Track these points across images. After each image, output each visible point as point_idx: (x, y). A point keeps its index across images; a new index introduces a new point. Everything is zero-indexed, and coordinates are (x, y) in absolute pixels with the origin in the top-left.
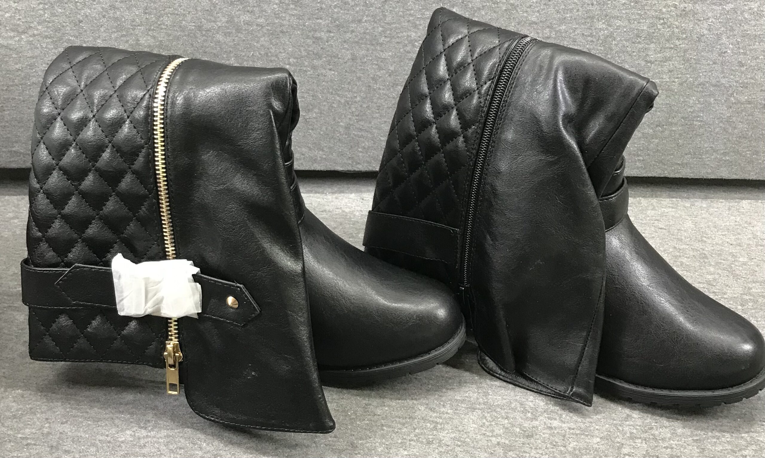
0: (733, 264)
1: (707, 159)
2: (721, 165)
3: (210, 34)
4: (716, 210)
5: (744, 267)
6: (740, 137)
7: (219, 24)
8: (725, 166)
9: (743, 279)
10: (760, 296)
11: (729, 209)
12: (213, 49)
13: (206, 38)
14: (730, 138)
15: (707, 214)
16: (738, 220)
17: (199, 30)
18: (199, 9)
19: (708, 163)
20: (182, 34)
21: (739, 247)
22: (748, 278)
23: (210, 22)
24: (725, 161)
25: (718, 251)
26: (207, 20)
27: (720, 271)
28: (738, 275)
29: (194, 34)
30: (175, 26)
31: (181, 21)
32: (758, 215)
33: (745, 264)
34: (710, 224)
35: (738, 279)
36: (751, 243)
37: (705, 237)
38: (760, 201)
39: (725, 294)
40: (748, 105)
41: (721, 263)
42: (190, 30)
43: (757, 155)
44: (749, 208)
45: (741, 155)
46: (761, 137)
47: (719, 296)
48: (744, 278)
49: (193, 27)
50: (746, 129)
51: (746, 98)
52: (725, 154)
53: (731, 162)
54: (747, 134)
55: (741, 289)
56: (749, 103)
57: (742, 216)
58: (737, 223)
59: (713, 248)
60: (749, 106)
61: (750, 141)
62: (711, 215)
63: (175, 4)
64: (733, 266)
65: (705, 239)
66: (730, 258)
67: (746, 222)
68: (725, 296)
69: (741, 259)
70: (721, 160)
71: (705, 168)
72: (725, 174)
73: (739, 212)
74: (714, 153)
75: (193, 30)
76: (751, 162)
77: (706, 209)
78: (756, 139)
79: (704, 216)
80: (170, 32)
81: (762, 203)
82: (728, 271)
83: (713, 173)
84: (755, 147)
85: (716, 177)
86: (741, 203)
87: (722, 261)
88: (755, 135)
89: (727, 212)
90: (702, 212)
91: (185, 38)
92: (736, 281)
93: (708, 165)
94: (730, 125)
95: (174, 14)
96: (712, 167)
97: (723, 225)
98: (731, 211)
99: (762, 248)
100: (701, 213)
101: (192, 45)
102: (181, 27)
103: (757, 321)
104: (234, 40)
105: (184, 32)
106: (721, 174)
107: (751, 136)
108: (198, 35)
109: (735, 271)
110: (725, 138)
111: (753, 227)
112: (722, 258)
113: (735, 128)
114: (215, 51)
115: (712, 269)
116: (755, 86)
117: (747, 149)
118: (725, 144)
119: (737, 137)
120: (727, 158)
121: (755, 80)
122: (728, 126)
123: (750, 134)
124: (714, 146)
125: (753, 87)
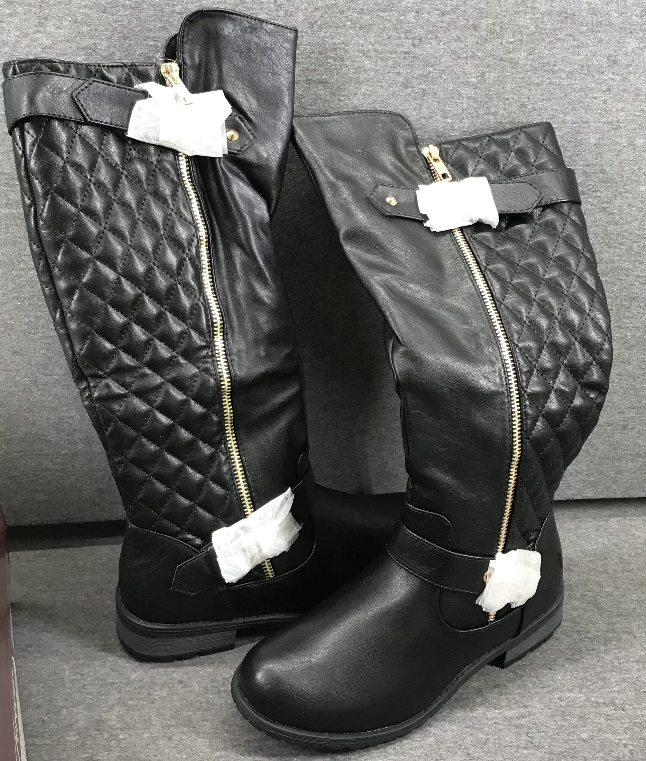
0: (598, 595)
1: (571, 481)
2: (586, 486)
3: (47, 388)
4: (584, 531)
5: (610, 598)
6: (603, 458)
7: (56, 377)
8: (591, 487)
9: (608, 613)
10: (624, 632)
11: (597, 530)
12: (51, 403)
13: (43, 392)
14: (593, 460)
15: (575, 537)
16: (605, 542)
17: (35, 385)
18: (33, 363)
19: (573, 485)
20: (16, 389)
21: (604, 575)
22: (613, 612)
23: (46, 376)
24: (590, 482)
25: (585, 580)
26: (43, 374)
27: (585, 605)
28: (603, 608)
29: (30, 390)
30: (8, 382)
31: (13, 377)
32: (626, 535)
33: (610, 594)
34: (578, 548)
35: (603, 612)
36: (617, 568)
37: (572, 565)
38: (628, 518)
39: (589, 632)
40: (607, 427)
41: (586, 595)
42: (24, 385)
43: (621, 475)
44: (617, 527)
45: (605, 475)
46: (623, 456)
47: (583, 636)
48: (609, 611)
49: (29, 382)
50: (608, 451)
51: (605, 420)
52: (589, 475)
53: (596, 482)
54: (610, 455)
55: (605, 625)
56: (609, 425)
57: (610, 537)
58: (605, 546)
59: (579, 578)
60: (609, 428)
61: (613, 461)
62: (578, 537)
63: (6, 360)
64: (598, 597)
65: (571, 567)
66: (595, 588)
67: (613, 544)
68: (589, 635)
69: (607, 589)
70: (584, 481)
71: (571, 489)
72: (590, 494)
73: (607, 532)
74: (578, 475)
75: (28, 385)
76: (616, 482)
77: (574, 532)
78: (618, 460)
79: (572, 539)
80: (3, 388)
81: (630, 519)
82: (593, 604)
83: (578, 494)
84: (618, 467)
85: (582, 498)
86: (609, 522)
87: (588, 593)
88: (617, 456)
89: (595, 534)
90: (571, 534)
91: (20, 393)
92: (601, 615)
93: (573, 486)
94: (592, 447)
95: (7, 370)
96: (577, 488)
97: (591, 548)
98: (598, 532)
99: (628, 574)
100: (569, 536)
101: (28, 400)
102: (15, 382)
103: (620, 663)
104: (73, 392)
105: (18, 387)
106: (587, 495)
107: (614, 456)
108: (35, 390)
109: (599, 603)
110: (588, 460)
111: (621, 549)
112: (588, 589)
113: (597, 450)
114: (53, 405)
115: (577, 603)
116: (613, 409)
117: (611, 469)
118: (588, 466)
119: (600, 458)
120: (592, 479)
121: (613, 403)
122: (590, 449)
123: (612, 455)
124: (577, 468)
125: (611, 411)
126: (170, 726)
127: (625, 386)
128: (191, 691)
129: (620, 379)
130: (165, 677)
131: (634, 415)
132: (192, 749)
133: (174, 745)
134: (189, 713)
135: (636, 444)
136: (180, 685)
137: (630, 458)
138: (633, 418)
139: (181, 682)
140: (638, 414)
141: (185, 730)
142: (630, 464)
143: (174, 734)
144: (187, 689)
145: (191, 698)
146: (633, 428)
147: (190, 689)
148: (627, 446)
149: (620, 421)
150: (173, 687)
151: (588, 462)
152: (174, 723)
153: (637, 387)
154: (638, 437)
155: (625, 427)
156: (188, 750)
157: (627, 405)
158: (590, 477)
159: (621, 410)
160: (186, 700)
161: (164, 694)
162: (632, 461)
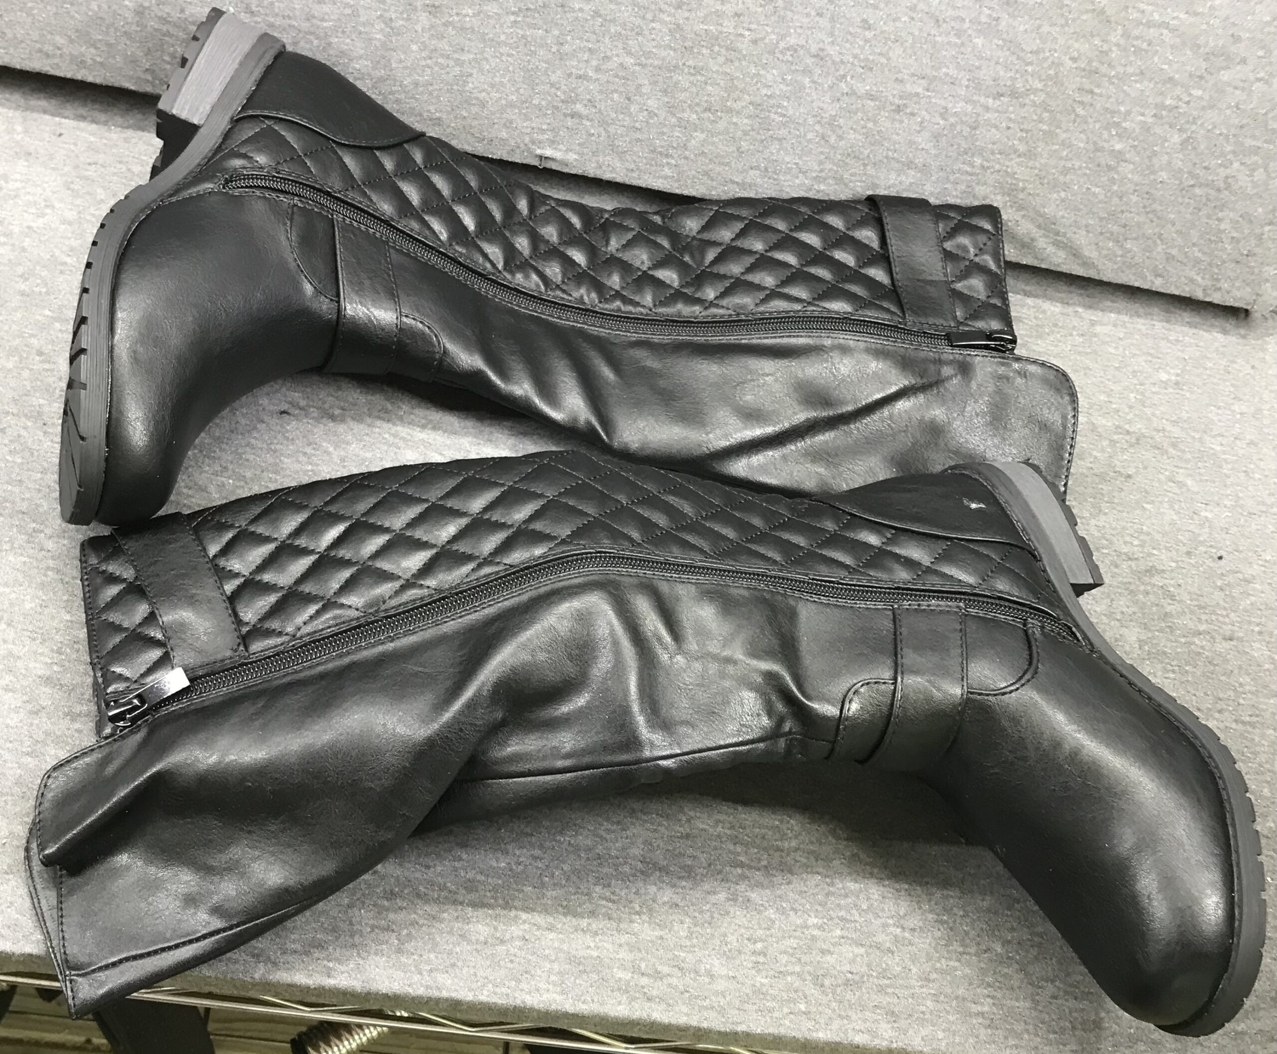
6: (849, 155)
14: (832, 155)
40: (868, 102)
46: (885, 160)
50: (860, 144)
51: (868, 88)
54: (861, 153)
56: (872, 98)
60: (872, 104)
78: (875, 164)
88: (874, 156)
94: (834, 132)
107: (868, 156)
110: (822, 153)
113: (841, 138)
116: (886, 70)
117: (858, 178)
118: (821, 163)
119: (842, 155)
120: (822, 187)
121: (889, 59)
122: (829, 133)
123: (866, 152)
124: (801, 163)
125: (883, 72)
126: (8, 413)
127: (917, 33)
128: (53, 370)
129: (913, 19)
130: (17, 341)
131: (920, 90)
132: (32, 454)
133: (6, 441)
134: (41, 401)
135: (911, 143)
136: (38, 358)
137: (897, 165)
138: (917, 94)
139: (40, 353)
140: (928, 90)
141: (29, 424)
142: (893, 176)
143: (10, 426)
144: (47, 366)
145: (51, 380)
146: (913, 114)
147: (52, 366)
148: (895, 143)
149: (894, 96)
150: (27, 358)
151: (823, 157)
152: (15, 411)
153: (938, 39)
154: (919, 132)
155: (899, 109)
156: (27, 454)
157: (912, 70)
158: (820, 182)
159: (900, 76)
160: (42, 381)
161: (10, 365)
162: (899, 172)
